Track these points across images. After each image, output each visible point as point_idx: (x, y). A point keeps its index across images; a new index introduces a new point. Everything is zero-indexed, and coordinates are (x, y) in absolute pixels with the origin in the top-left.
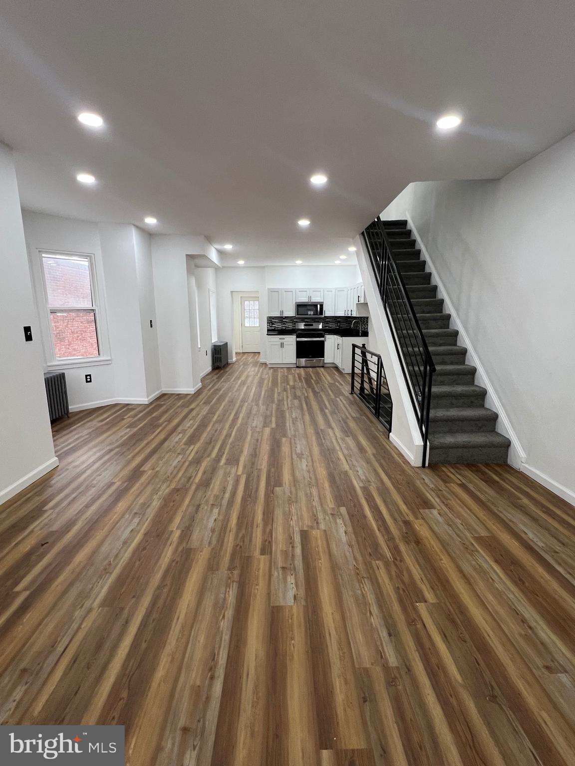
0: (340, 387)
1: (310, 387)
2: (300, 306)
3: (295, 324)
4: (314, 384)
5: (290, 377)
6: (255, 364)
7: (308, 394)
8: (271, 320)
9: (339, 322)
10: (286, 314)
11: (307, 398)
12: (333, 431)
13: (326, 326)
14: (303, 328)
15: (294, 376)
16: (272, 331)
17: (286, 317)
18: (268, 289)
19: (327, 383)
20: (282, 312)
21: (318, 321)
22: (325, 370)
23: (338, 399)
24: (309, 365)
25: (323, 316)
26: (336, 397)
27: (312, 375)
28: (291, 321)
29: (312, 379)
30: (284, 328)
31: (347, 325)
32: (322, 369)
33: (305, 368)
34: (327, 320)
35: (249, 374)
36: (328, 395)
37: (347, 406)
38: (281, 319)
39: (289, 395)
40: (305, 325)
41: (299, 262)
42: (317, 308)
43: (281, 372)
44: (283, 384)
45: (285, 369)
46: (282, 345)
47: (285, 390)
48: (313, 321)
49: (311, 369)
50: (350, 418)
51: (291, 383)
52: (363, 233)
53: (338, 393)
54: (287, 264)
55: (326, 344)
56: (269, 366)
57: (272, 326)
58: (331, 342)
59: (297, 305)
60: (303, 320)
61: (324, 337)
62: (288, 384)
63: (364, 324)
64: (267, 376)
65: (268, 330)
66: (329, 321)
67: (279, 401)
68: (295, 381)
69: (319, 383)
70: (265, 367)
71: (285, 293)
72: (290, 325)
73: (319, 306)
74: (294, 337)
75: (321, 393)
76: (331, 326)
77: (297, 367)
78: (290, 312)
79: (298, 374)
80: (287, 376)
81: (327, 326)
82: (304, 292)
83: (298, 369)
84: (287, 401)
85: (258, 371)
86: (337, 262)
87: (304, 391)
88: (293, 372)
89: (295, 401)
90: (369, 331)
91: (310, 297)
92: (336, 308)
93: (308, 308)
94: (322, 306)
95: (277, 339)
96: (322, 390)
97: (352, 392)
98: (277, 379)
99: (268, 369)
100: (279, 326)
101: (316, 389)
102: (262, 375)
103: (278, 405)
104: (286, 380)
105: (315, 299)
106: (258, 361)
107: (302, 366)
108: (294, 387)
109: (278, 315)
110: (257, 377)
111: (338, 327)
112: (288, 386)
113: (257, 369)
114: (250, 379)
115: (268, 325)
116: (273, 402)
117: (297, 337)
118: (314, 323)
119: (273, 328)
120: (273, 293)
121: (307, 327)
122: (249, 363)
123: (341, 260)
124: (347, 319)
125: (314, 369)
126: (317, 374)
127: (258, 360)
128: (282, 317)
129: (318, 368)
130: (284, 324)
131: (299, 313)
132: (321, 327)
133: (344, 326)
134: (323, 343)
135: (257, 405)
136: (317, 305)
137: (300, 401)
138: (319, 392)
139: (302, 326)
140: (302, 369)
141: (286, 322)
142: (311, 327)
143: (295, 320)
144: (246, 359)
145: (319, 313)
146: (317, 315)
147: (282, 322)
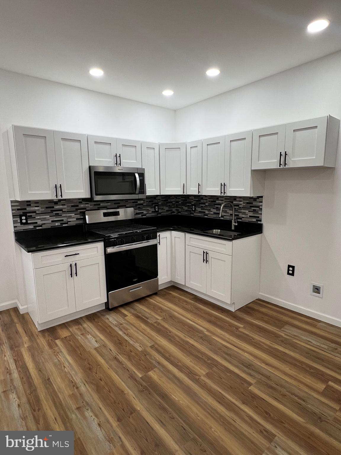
2: (99, 175)
8: (23, 209)
20: (58, 188)
28: (74, 209)
30: (58, 224)
31: (251, 214)
46: (73, 271)
57: (26, 224)
59: (93, 174)
72: (70, 217)
73: (137, 176)
74: (100, 245)
78: (78, 189)
82: (105, 146)
90: (264, 222)
91: (118, 157)
92: (162, 180)
94: (142, 175)
100: (46, 221)
109: (48, 195)
115: (15, 222)
119: (31, 227)
121: (110, 219)
130: (57, 215)
136: (133, 174)
143: (83, 206)
145: (137, 192)
146: (135, 194)
147: (52, 211)
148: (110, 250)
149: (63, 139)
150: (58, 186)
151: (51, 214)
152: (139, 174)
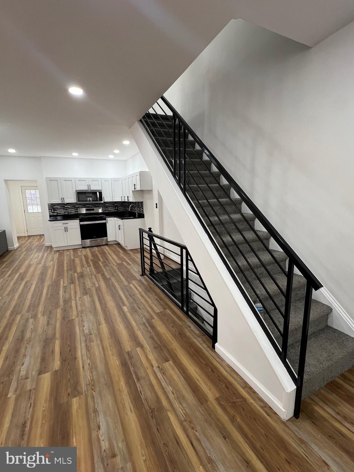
0: (128, 267)
1: (98, 273)
2: (80, 194)
3: (77, 209)
4: (103, 267)
5: (77, 261)
6: (40, 248)
7: (99, 285)
8: (52, 207)
9: (117, 206)
10: (67, 201)
11: (98, 289)
12: (144, 351)
13: (105, 210)
14: (85, 212)
15: (81, 260)
16: (54, 217)
17: (67, 204)
18: (46, 178)
19: (115, 264)
21: (98, 206)
22: (109, 247)
23: (131, 285)
24: (94, 245)
25: (103, 202)
26: (129, 283)
27: (99, 255)
29: (100, 260)
30: (67, 213)
31: (124, 208)
32: (106, 247)
33: (91, 248)
34: (106, 205)
35: (31, 263)
36: (119, 281)
37: (143, 294)
38: (63, 205)
39: (78, 288)
40: (87, 210)
41: (75, 154)
42: (97, 196)
43: (67, 255)
44: (70, 272)
45: (72, 252)
46: (66, 230)
47: (72, 282)
48: (94, 206)
49: (96, 249)
50: (155, 316)
51: (79, 269)
52: (141, 121)
53: (130, 277)
54: (63, 156)
55: (107, 225)
56: (55, 249)
57: (54, 212)
58: (112, 223)
59: (78, 193)
60: (84, 206)
61: (106, 220)
62: (75, 271)
63: (139, 208)
64: (51, 263)
65: (50, 216)
66: (108, 206)
67: (66, 301)
68: (82, 266)
69: (108, 266)
70: (51, 251)
71: (64, 182)
72: (72, 211)
73: (98, 193)
74: (78, 221)
75: (112, 278)
76: (110, 210)
77: (83, 247)
78: (72, 199)
79: (85, 256)
80: (74, 261)
81: (107, 210)
82: (83, 181)
83: (83, 249)
84: (76, 299)
85: (43, 256)
86: (111, 157)
87: (94, 279)
88: (80, 254)
89: (85, 297)
90: (145, 213)
91: (89, 186)
92: (113, 194)
93: (87, 195)
94: (101, 193)
95: (60, 224)
96: (113, 275)
97: (142, 273)
98: (63, 265)
99: (53, 253)
100: (62, 212)
101: (106, 274)
102: (45, 262)
103: (64, 310)
104: (72, 266)
105: (94, 188)
106: (44, 245)
107: (87, 246)
108: (82, 276)
109: (59, 202)
110: (40, 266)
111: (116, 211)
112: (76, 274)
113: (41, 254)
114: (32, 269)
115: (49, 212)
116: (57, 305)
117: (80, 221)
118: (94, 208)
119: (56, 214)
120: (51, 181)
121: (88, 212)
122: (33, 248)
123: (115, 155)
124: (123, 204)
125: (99, 248)
126: (103, 254)
127: (43, 243)
128: (64, 204)
129: (102, 247)
130: (66, 209)
131: (80, 200)
132: (100, 211)
133: (121, 209)
134: (105, 225)
135: (35, 317)
136: (96, 193)
137: (91, 296)
138: (110, 278)
139: (84, 211)
140: (88, 248)
141: (68, 208)
142: (92, 212)
143: (77, 206)
144: (30, 243)
145: (98, 200)
146: (97, 201)
147: (64, 208)
148: (82, 223)
149: (64, 180)
150: (63, 198)
151: (64, 209)
152: (99, 193)
